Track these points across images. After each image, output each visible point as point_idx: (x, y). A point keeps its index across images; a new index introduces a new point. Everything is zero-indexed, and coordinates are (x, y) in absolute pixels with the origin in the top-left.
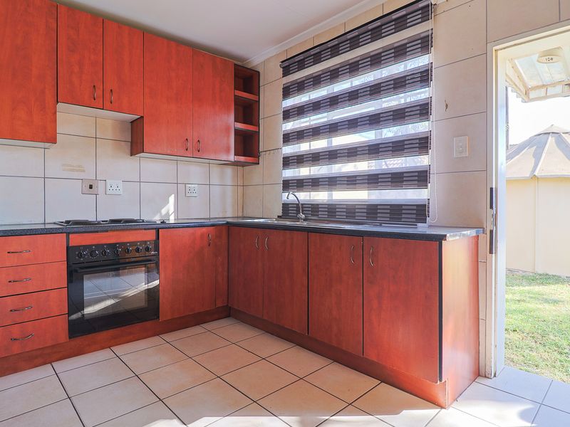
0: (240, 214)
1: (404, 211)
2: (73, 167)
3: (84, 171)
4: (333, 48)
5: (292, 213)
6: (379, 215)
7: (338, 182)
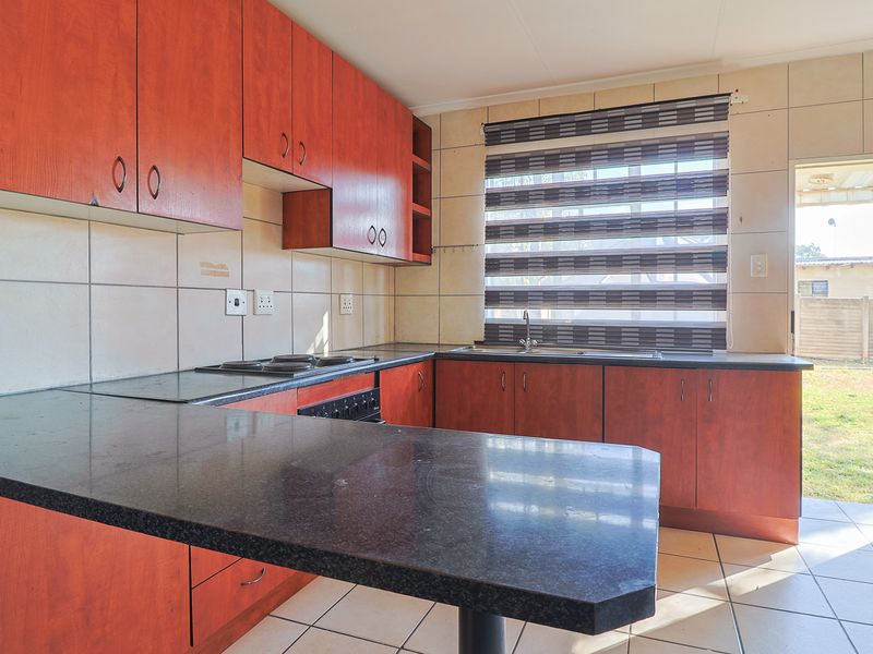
0: (392, 340)
1: (694, 336)
2: (215, 267)
3: (227, 275)
4: (583, 124)
5: (503, 337)
6: (658, 340)
7: (591, 298)
